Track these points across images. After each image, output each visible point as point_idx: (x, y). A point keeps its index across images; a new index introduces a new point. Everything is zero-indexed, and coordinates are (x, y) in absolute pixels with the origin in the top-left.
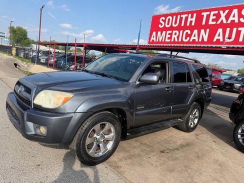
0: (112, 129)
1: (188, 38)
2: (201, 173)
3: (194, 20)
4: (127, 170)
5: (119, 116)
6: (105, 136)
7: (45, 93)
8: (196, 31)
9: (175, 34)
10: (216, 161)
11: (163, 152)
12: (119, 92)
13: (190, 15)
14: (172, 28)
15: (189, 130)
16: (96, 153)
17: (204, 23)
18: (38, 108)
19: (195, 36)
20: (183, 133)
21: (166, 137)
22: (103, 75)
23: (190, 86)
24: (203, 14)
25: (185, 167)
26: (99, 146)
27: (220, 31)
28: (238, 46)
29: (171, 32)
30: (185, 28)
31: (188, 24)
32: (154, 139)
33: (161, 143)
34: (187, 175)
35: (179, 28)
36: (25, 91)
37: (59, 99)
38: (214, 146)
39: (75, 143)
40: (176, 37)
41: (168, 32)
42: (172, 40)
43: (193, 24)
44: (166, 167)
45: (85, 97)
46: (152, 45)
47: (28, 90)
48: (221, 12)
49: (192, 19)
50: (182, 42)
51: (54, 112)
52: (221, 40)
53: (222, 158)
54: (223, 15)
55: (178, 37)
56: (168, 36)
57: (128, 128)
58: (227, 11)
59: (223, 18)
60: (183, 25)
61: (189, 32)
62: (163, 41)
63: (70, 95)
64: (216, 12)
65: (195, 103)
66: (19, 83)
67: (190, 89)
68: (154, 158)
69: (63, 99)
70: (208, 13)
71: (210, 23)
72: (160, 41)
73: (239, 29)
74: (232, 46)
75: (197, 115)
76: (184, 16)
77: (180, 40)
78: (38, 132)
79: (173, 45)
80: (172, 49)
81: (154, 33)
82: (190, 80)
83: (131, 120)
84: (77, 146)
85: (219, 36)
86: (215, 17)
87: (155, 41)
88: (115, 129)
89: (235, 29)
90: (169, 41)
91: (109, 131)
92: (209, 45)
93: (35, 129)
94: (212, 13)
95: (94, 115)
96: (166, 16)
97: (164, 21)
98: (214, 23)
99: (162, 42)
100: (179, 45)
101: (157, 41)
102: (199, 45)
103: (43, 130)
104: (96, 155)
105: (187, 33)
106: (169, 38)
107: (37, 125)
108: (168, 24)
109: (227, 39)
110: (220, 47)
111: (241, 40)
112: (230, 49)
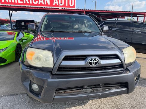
1: (37, 2)
19: (41, 0)
50: (33, 4)
55: (29, 1)
62: (16, 2)
72: (13, 2)
79: (26, 6)
90: (22, 2)
100: (31, 6)
101: (10, 2)
102: (46, 7)
109: (60, 4)
110: (58, 8)
111: (67, 5)
112: (63, 10)
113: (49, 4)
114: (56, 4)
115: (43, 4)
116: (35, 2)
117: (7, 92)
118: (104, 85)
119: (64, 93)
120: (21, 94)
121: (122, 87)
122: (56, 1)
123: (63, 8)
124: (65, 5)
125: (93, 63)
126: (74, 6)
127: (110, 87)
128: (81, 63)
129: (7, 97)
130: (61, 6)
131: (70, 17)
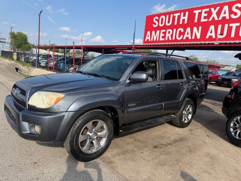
0: (105, 127)
1: (182, 36)
2: (192, 166)
3: (186, 18)
4: (120, 165)
5: (111, 114)
6: (98, 133)
7: (39, 94)
8: (188, 29)
9: (169, 32)
10: (208, 155)
11: (156, 147)
12: (110, 90)
13: (182, 14)
14: (165, 27)
15: (182, 125)
16: (89, 150)
17: (196, 21)
18: (33, 109)
19: (188, 34)
20: (177, 129)
21: (160, 133)
22: (96, 75)
23: (182, 83)
24: (195, 12)
25: (177, 160)
26: (92, 143)
27: (212, 27)
28: (231, 42)
29: (164, 31)
30: (178, 26)
31: (181, 23)
32: (149, 135)
33: (155, 139)
34: (178, 168)
35: (172, 27)
36: (21, 93)
37: (51, 99)
38: (207, 140)
39: (69, 141)
40: (169, 35)
41: (162, 31)
42: (166, 39)
43: (186, 22)
44: (157, 161)
45: (77, 96)
46: (147, 44)
47: (23, 92)
48: (212, 9)
49: (184, 18)
50: (176, 40)
51: (47, 111)
52: (214, 37)
53: (214, 151)
54: (214, 12)
55: (172, 36)
56: (162, 35)
57: (120, 125)
58: (218, 8)
59: (214, 15)
60: (176, 23)
61: (182, 30)
62: (158, 40)
63: (61, 95)
64: (208, 10)
65: (187, 99)
66: (15, 86)
67: (182, 85)
68: (146, 153)
69: (55, 99)
70: (200, 11)
71: (202, 20)
72: (155, 40)
73: (231, 25)
74: (224, 42)
75: (191, 111)
76: (176, 15)
77: (174, 38)
78: (33, 130)
79: (167, 43)
80: (167, 48)
81: (149, 33)
82: (181, 77)
83: (123, 117)
84: (70, 143)
85: (211, 32)
86: (206, 15)
87: (150, 40)
88: (108, 126)
89: (226, 26)
90: (163, 39)
91: (102, 128)
92: (202, 42)
93: (30, 128)
94: (204, 11)
95: (86, 114)
96: (159, 15)
97: (158, 21)
98: (206, 20)
99: (156, 41)
100: (173, 43)
101: (152, 40)
102: (192, 43)
103: (37, 129)
104: (90, 152)
105: (180, 31)
106: (163, 37)
107: (32, 125)
108: (162, 23)
109: (218, 36)
110: (213, 44)
112: (223, 45)
113: (198, 37)
114: (211, 37)
115: (190, 38)
123: (222, 42)
130: (220, 39)
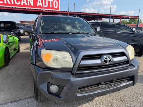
1: (19, 2)
19: (24, 1)
28: (51, 10)
52: (42, 6)
77: (13, 3)
92: (34, 8)
100: (13, 7)
109: (44, 6)
110: (42, 10)
111: (51, 6)
112: (47, 11)
113: (32, 5)
114: (40, 6)
115: (26, 4)
116: (17, 2)
117: (9, 99)
118: (117, 80)
119: (84, 91)
120: (25, 99)
121: (129, 81)
122: (40, 3)
123: (48, 10)
124: (49, 7)
125: (108, 61)
126: (58, 8)
127: (120, 81)
128: (98, 61)
129: (11, 104)
130: (45, 8)
131: (66, 19)
